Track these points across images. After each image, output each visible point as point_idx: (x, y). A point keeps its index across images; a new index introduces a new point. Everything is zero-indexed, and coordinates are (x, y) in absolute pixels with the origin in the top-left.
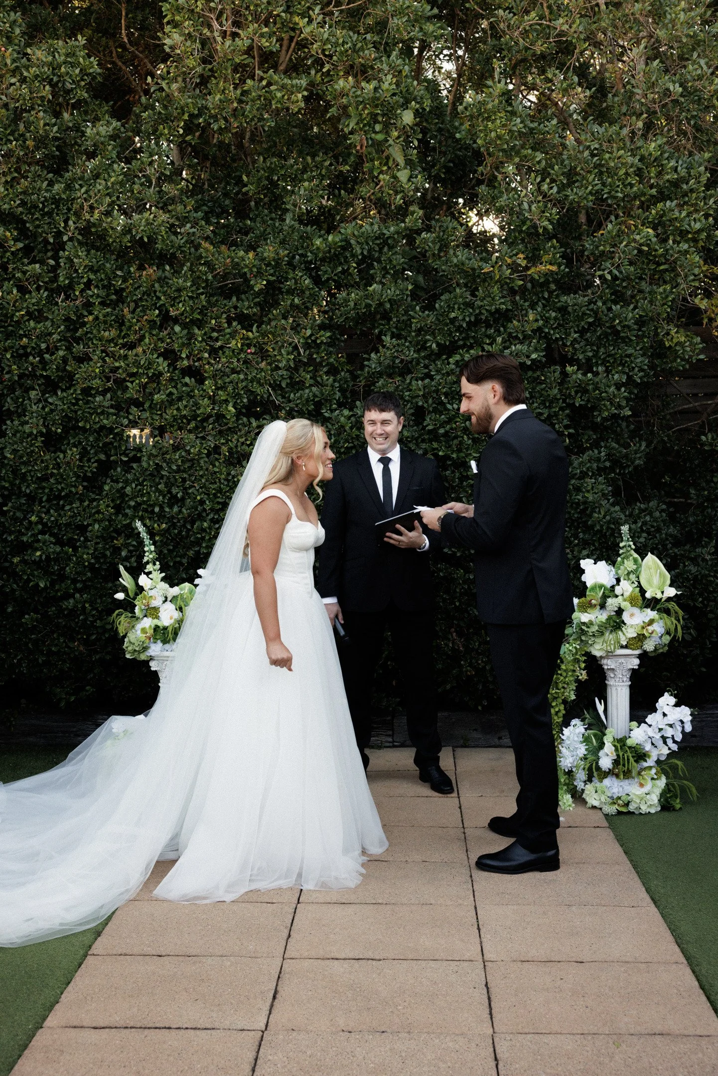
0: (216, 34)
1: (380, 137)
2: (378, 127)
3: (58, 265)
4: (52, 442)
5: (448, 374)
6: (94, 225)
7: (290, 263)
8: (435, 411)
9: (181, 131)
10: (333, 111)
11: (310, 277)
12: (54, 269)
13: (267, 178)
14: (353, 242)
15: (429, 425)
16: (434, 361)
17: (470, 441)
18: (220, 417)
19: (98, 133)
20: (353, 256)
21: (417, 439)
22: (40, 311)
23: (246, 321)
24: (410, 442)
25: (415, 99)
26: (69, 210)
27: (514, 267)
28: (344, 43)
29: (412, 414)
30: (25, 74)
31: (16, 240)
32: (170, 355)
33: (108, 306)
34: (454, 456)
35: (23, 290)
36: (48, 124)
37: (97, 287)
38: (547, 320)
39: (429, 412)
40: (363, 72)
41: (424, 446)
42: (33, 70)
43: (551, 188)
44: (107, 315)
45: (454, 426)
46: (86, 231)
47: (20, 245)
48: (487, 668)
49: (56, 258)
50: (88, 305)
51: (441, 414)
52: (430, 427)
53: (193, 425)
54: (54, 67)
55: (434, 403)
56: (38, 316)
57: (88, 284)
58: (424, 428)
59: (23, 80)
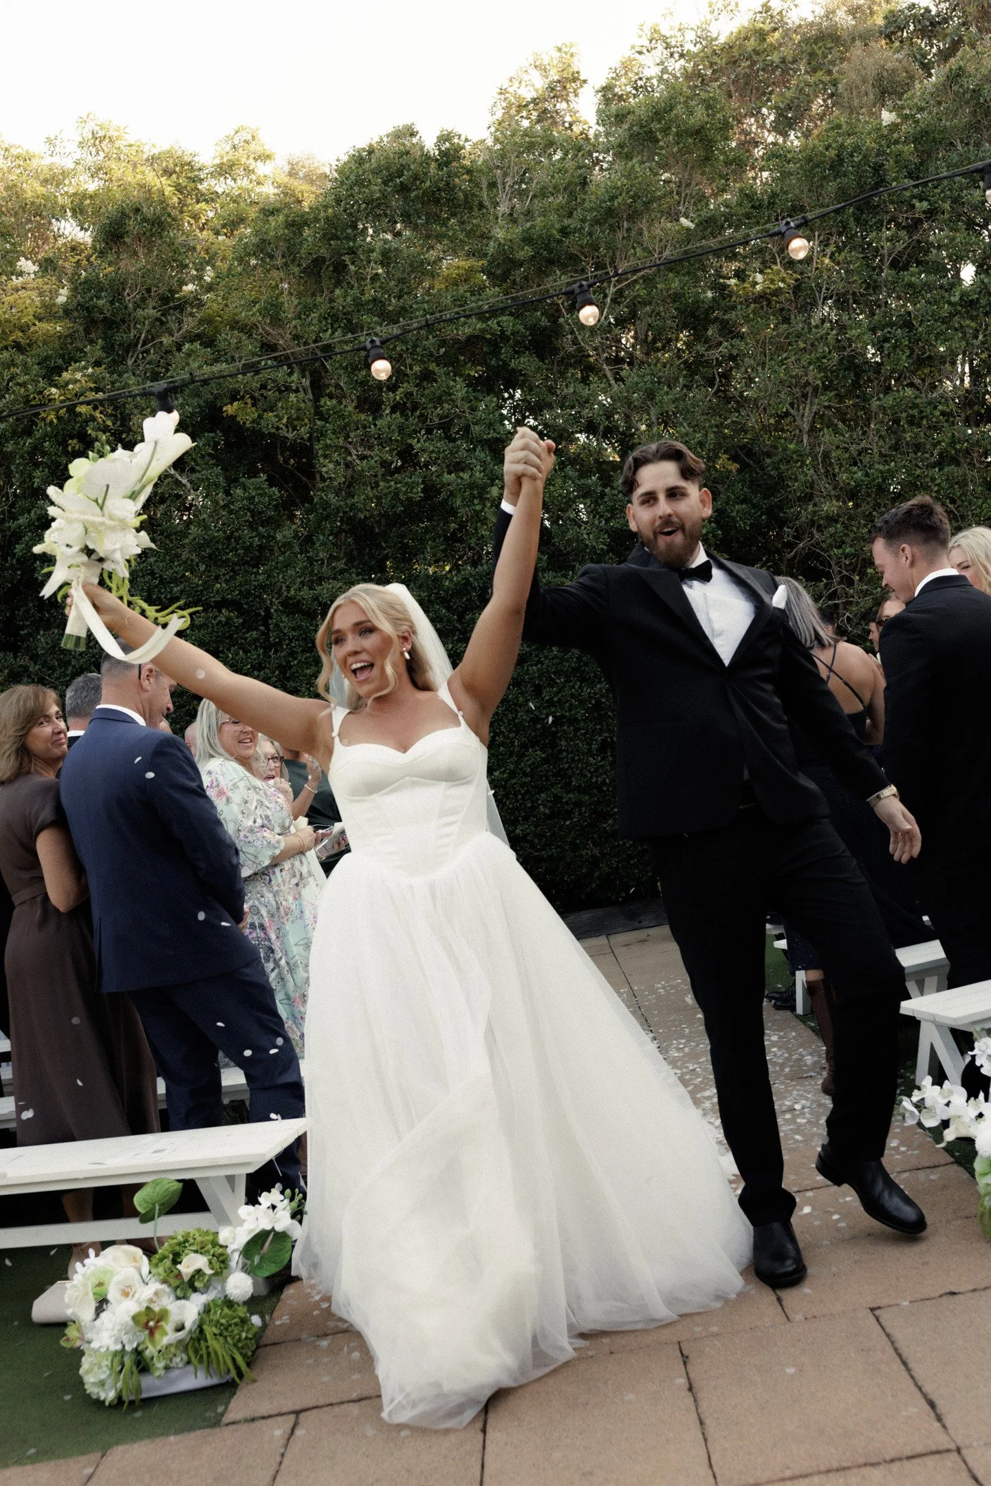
0: (355, 457)
1: (478, 508)
2: (476, 501)
3: (269, 630)
5: (553, 659)
6: (291, 598)
7: (429, 601)
9: (339, 524)
10: (443, 496)
11: (445, 607)
12: (266, 634)
13: (400, 542)
14: (471, 579)
16: (542, 650)
19: (284, 537)
20: (473, 588)
22: (260, 664)
25: (497, 478)
26: (272, 591)
28: (444, 451)
30: (232, 507)
31: (237, 617)
33: (307, 652)
34: (567, 714)
35: (246, 652)
36: (250, 538)
37: (297, 640)
40: (458, 467)
42: (238, 505)
43: (600, 522)
44: (307, 658)
46: (284, 604)
47: (241, 621)
49: (266, 625)
50: (293, 654)
52: (547, 698)
54: (251, 499)
57: (291, 641)
58: (543, 699)
59: (231, 512)
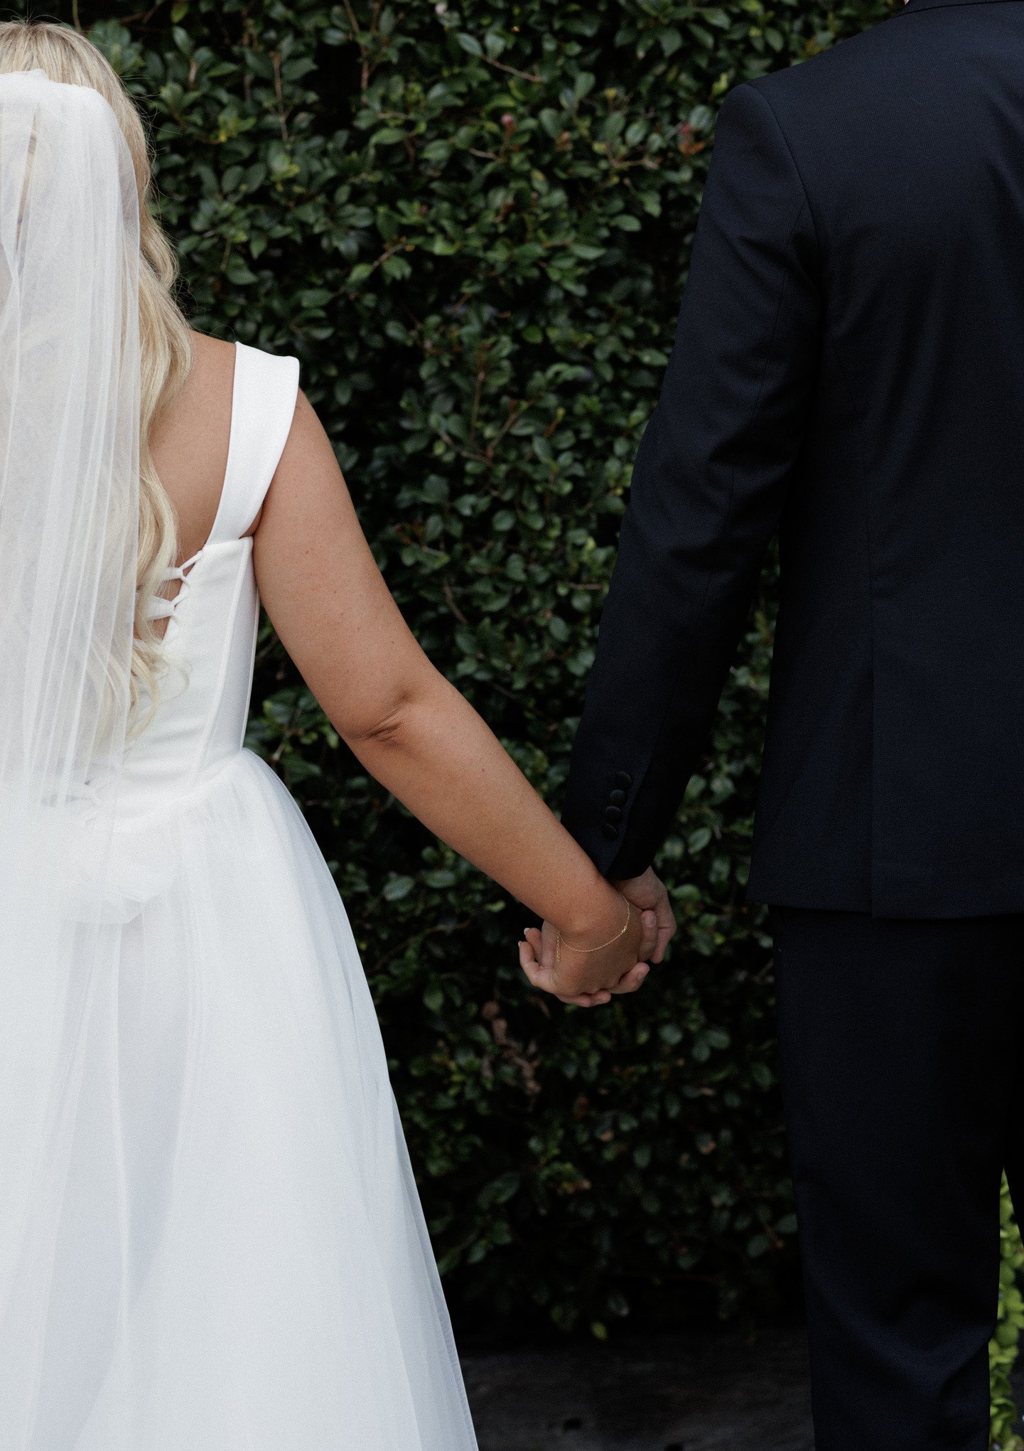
8: (410, 65)
15: (382, 124)
17: (559, 197)
21: (330, 187)
24: (301, 200)
29: (307, 82)
39: (383, 70)
41: (360, 217)
45: (492, 127)
48: (642, 1159)
51: (430, 76)
55: (399, 29)
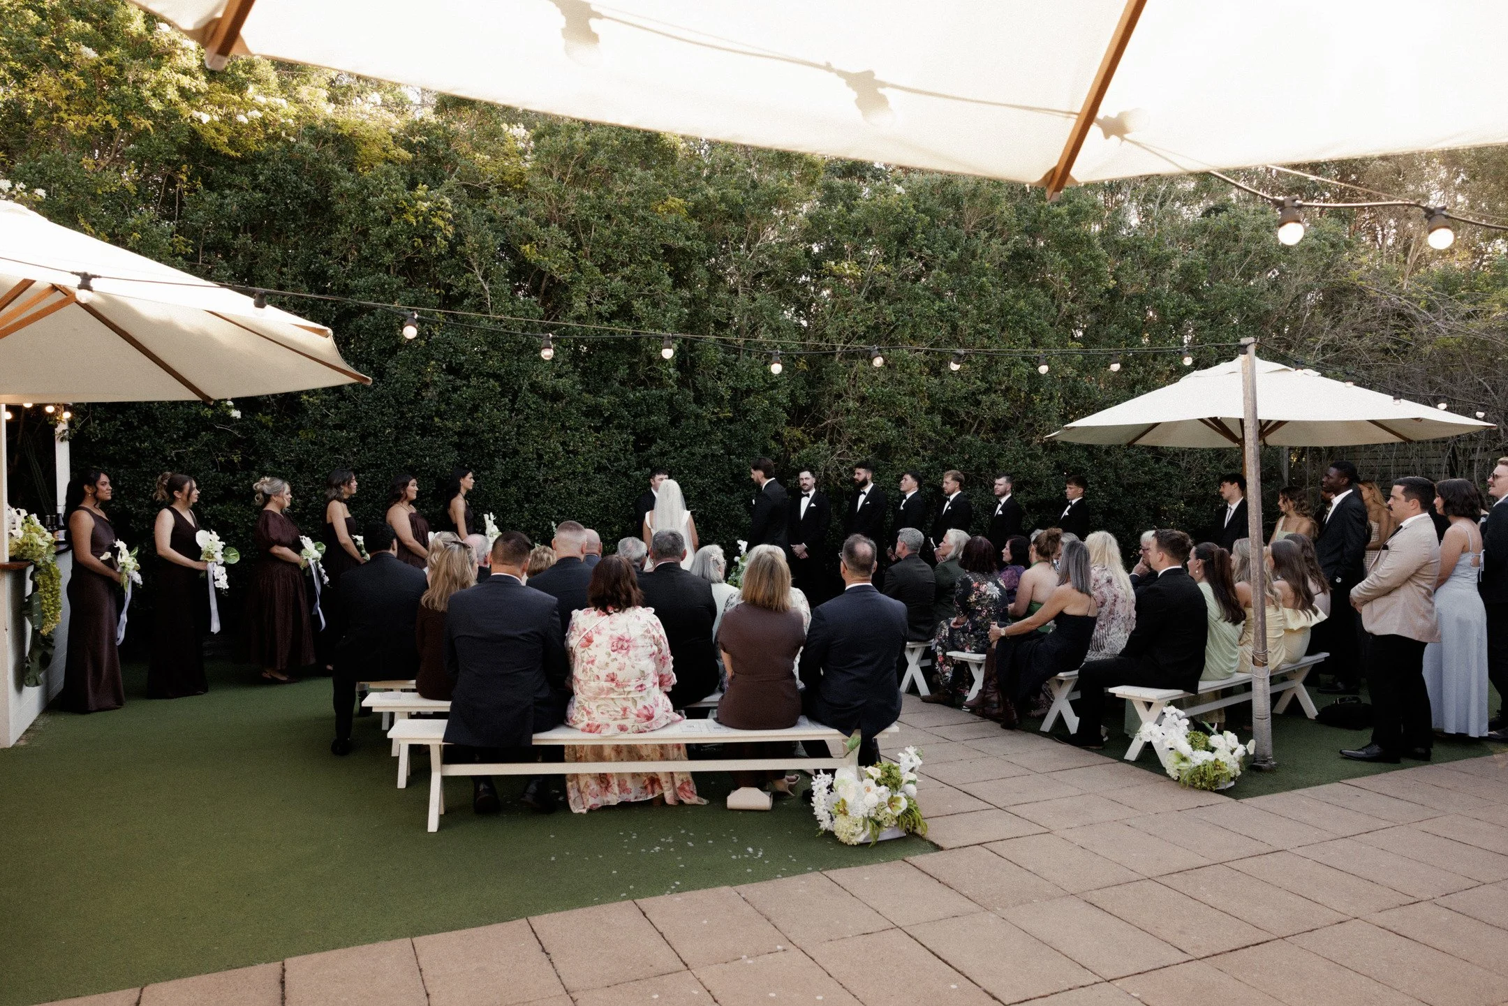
4: (505, 483)
18: (585, 474)
23: (597, 430)
27: (713, 413)
32: (563, 444)
38: (725, 436)
53: (571, 476)
56: (503, 422)
